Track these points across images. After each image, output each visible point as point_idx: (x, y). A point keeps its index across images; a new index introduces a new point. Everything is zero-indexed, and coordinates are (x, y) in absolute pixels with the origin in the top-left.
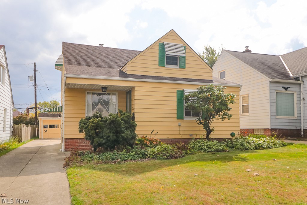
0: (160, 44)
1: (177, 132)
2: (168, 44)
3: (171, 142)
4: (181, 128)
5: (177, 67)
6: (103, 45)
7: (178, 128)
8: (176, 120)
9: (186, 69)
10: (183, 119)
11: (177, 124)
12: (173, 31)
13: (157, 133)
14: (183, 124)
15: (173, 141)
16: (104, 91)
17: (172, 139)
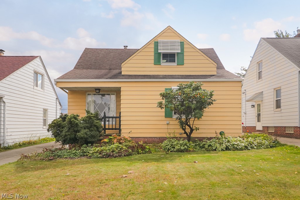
0: (155, 42)
1: (166, 131)
2: (163, 42)
3: (159, 140)
4: (169, 127)
5: (175, 64)
6: (127, 46)
7: (166, 127)
8: (164, 118)
9: (185, 65)
10: (172, 117)
11: (166, 123)
12: (169, 28)
13: (131, 132)
14: (171, 123)
15: (161, 139)
16: (97, 92)
17: (159, 138)
